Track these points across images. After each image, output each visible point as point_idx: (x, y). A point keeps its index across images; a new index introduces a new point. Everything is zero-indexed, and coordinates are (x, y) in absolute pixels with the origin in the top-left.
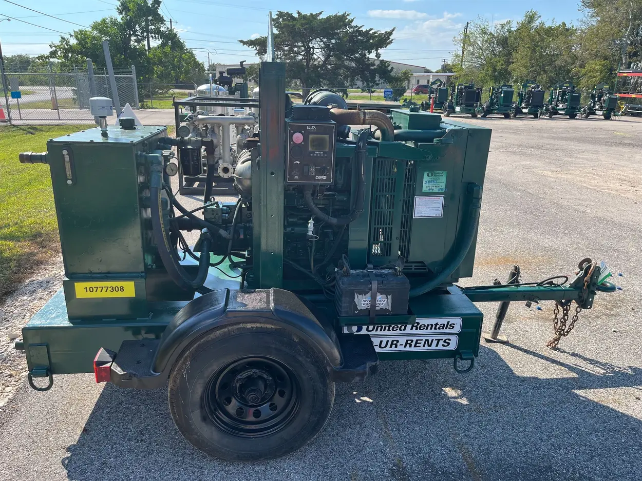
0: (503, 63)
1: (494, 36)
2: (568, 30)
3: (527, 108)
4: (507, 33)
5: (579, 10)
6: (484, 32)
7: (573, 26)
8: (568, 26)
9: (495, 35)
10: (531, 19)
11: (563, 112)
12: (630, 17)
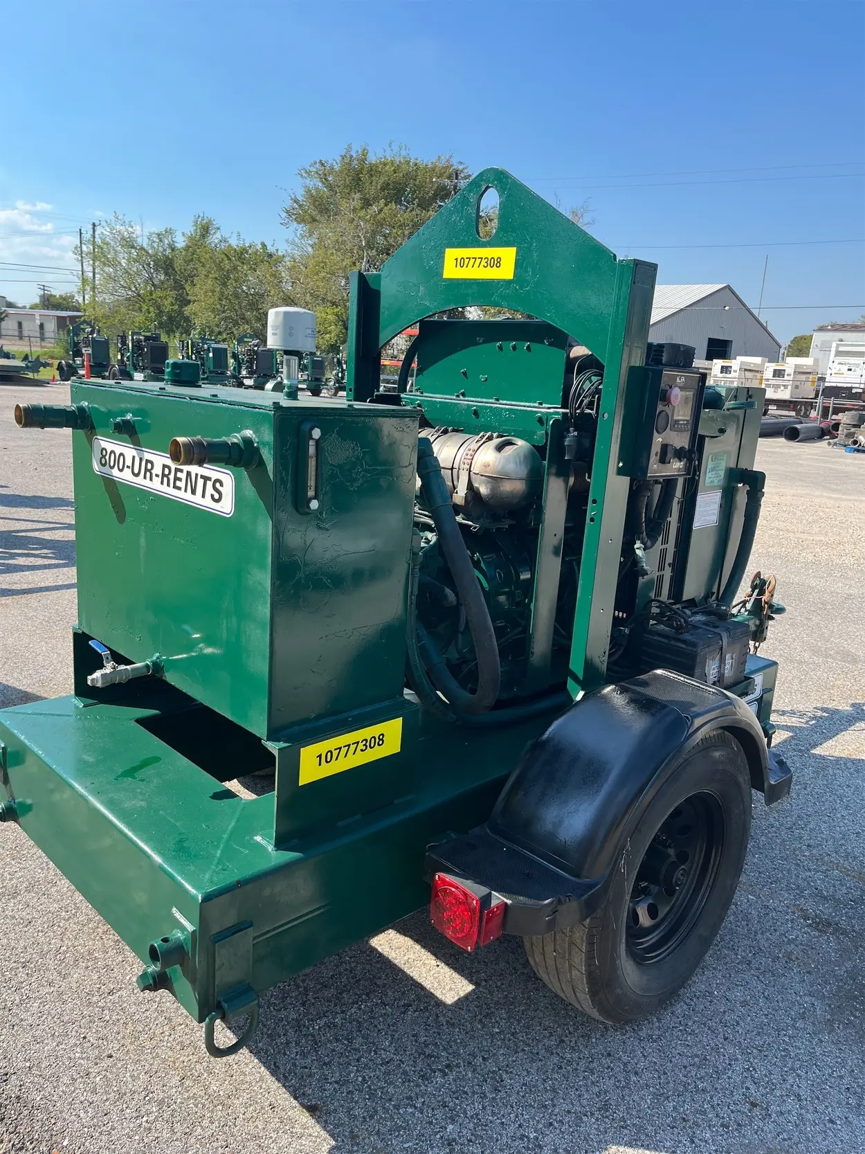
0: (174, 302)
1: (148, 253)
2: (270, 256)
3: (250, 378)
4: (169, 251)
5: (282, 224)
6: (129, 243)
7: (277, 250)
8: (270, 249)
9: (150, 251)
10: (205, 230)
11: (305, 387)
12: (364, 244)
